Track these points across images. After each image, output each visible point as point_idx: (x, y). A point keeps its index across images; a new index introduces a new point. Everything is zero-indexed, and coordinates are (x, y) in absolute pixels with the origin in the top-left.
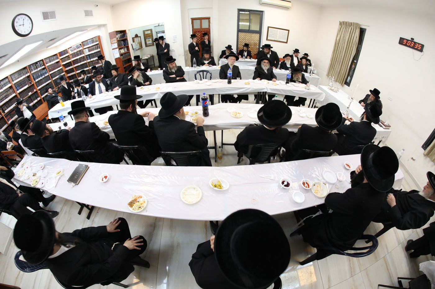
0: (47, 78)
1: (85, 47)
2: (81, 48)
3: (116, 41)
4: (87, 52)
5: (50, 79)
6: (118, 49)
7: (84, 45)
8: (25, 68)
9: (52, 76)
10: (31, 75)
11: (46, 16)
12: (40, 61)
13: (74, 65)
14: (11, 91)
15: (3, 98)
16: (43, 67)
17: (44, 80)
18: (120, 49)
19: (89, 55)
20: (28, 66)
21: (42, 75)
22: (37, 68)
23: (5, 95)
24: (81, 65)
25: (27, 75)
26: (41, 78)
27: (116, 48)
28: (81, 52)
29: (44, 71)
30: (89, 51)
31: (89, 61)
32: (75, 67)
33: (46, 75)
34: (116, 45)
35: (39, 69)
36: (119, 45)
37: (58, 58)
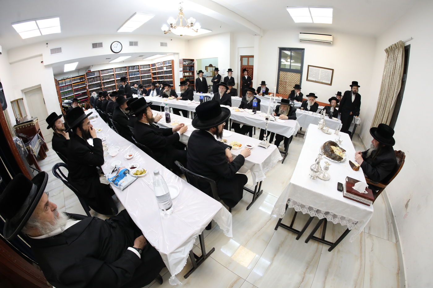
0: (138, 78)
1: (165, 65)
2: (162, 66)
3: (182, 66)
4: (165, 69)
5: (140, 79)
6: (182, 72)
7: (164, 64)
8: (126, 67)
9: (142, 77)
10: (128, 73)
11: (131, 44)
12: (137, 66)
13: (158, 75)
14: (113, 77)
15: (107, 79)
16: (138, 70)
17: (135, 78)
18: (184, 72)
19: (166, 71)
20: (128, 66)
21: (135, 75)
22: (133, 69)
23: (108, 77)
24: (161, 76)
25: (125, 72)
26: (134, 76)
27: (182, 71)
28: (162, 68)
29: (138, 73)
30: (167, 69)
31: (165, 75)
32: (158, 77)
33: (138, 76)
34: (182, 69)
35: (134, 70)
36: (184, 69)
37: (150, 67)
